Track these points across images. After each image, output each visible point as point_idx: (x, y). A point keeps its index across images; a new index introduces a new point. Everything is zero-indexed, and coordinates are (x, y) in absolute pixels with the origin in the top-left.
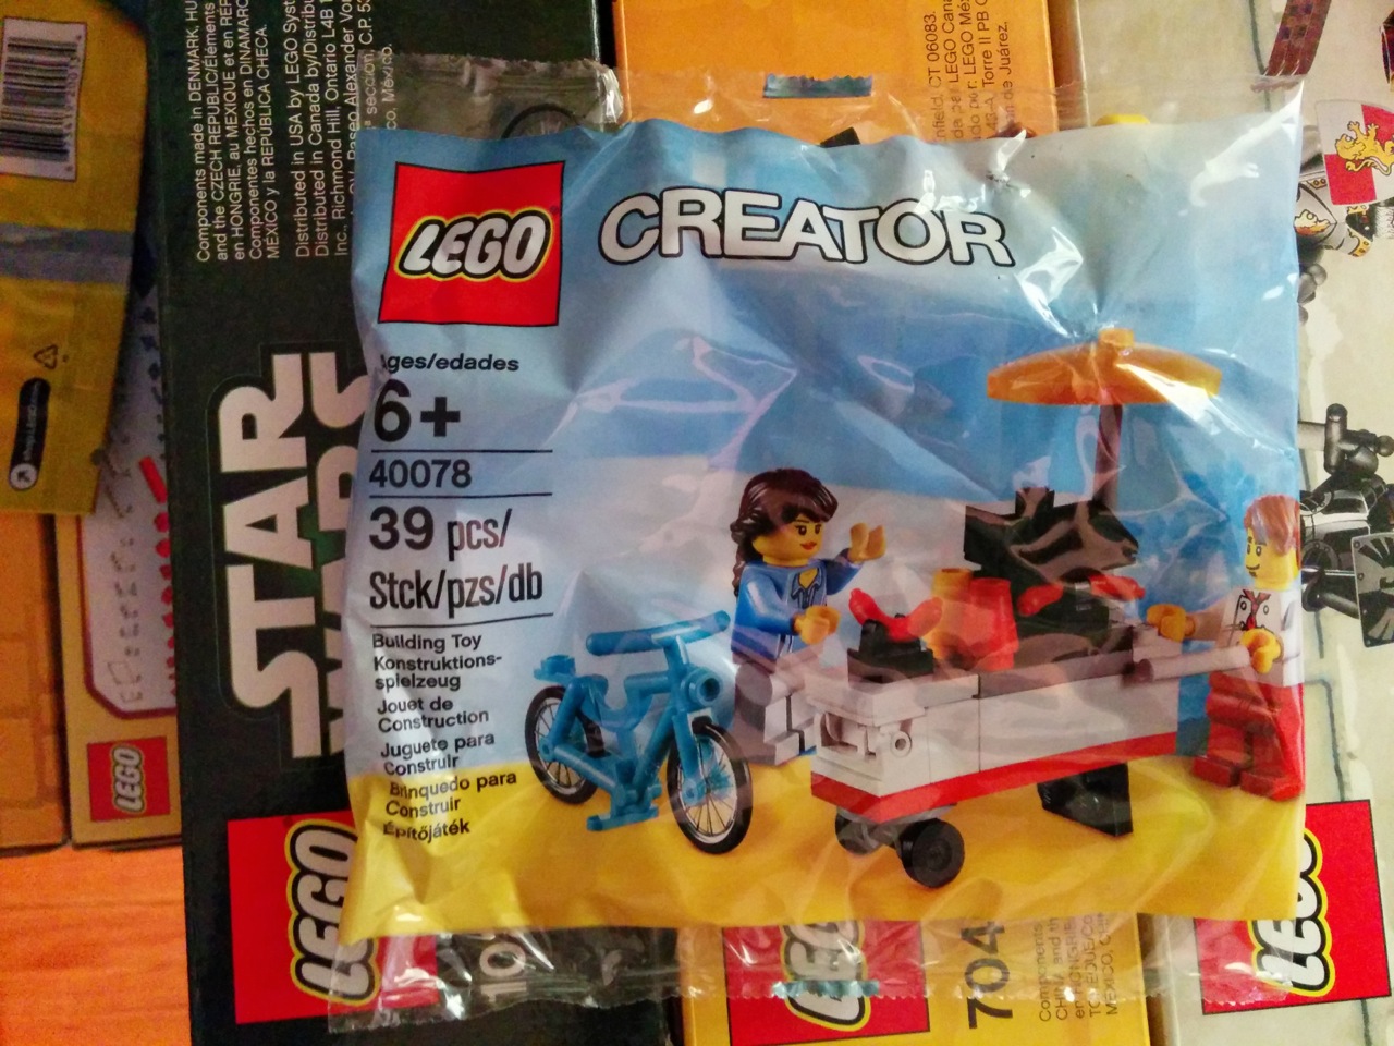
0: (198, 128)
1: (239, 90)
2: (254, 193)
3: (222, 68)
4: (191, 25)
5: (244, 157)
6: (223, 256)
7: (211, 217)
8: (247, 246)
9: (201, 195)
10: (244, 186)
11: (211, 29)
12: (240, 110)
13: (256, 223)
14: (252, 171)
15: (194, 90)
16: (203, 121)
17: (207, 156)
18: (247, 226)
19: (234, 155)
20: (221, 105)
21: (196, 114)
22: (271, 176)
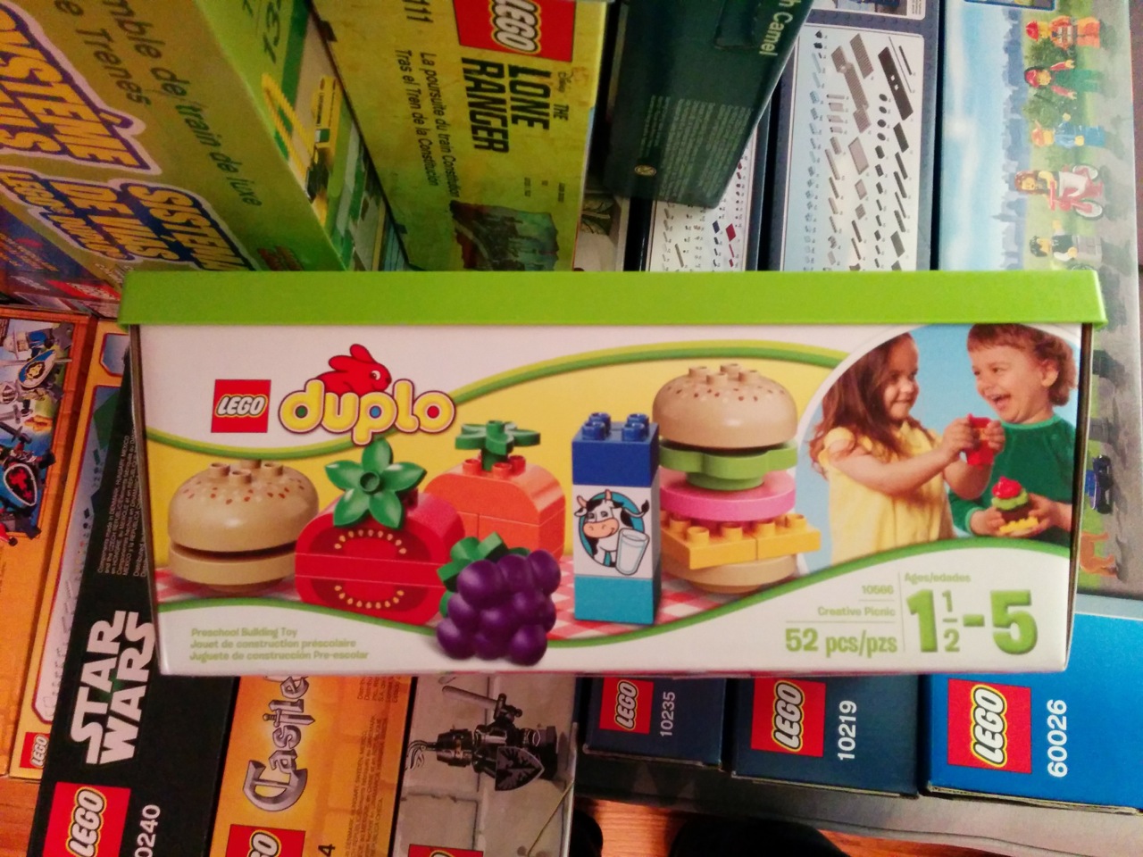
0: (110, 524)
1: (129, 512)
2: (124, 551)
3: (124, 503)
4: (117, 486)
5: (124, 537)
6: (107, 571)
7: (107, 556)
8: (116, 570)
9: (105, 548)
10: (121, 547)
11: (124, 488)
12: (127, 519)
13: (122, 561)
14: (126, 542)
15: (112, 510)
16: (113, 521)
17: (111, 534)
18: (119, 562)
19: (121, 535)
20: (121, 516)
21: (111, 518)
22: (132, 544)
